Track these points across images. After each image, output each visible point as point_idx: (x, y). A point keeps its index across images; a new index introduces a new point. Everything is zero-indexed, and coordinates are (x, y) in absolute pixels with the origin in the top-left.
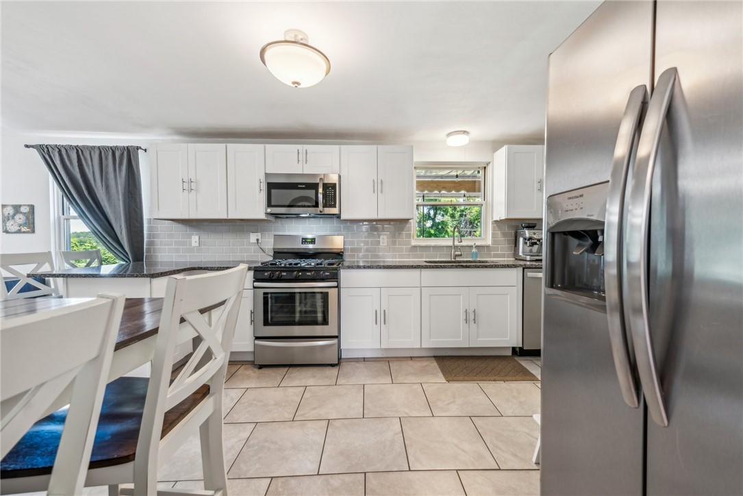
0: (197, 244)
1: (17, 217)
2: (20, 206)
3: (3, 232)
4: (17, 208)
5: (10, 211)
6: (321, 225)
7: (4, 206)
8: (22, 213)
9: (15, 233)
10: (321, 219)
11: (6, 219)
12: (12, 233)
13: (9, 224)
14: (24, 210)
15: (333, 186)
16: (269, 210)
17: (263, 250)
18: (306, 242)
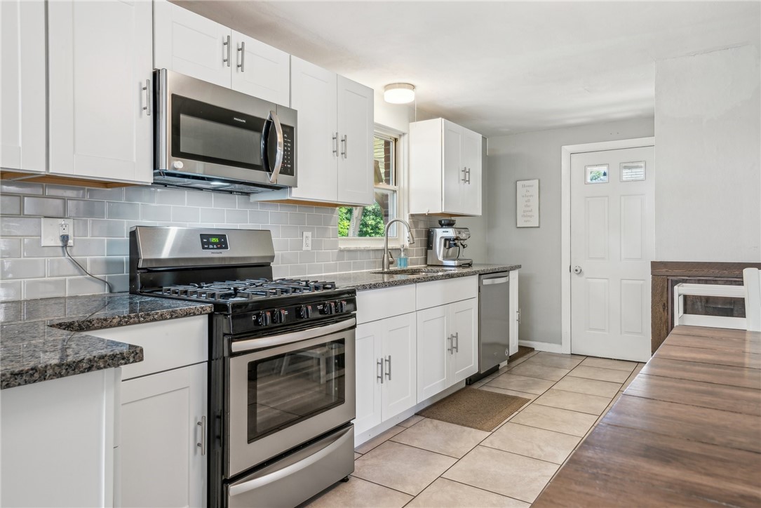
15: (289, 131)
16: (179, 164)
17: (79, 266)
18: (209, 243)
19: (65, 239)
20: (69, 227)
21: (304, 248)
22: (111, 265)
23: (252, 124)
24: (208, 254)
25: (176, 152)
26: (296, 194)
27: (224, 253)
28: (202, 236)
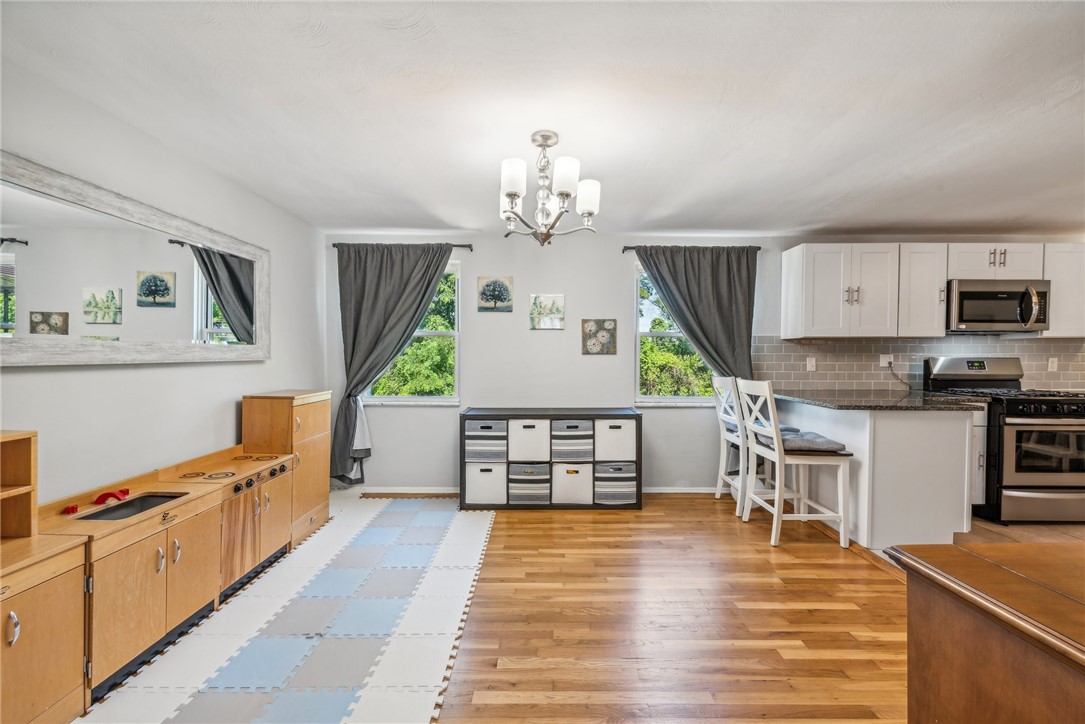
0: (814, 369)
1: (600, 335)
2: (604, 321)
3: (583, 354)
4: (600, 324)
5: (592, 327)
6: (989, 344)
7: (585, 321)
8: (605, 329)
9: (596, 354)
10: (989, 337)
11: (586, 337)
12: (593, 354)
13: (590, 343)
14: (608, 325)
15: (1043, 296)
16: (963, 326)
17: (896, 376)
18: (973, 366)
19: (890, 363)
20: (891, 358)
21: (1050, 369)
22: (911, 377)
23: (1011, 296)
24: (973, 372)
25: (961, 320)
26: (1046, 334)
27: (983, 372)
28: (968, 362)
